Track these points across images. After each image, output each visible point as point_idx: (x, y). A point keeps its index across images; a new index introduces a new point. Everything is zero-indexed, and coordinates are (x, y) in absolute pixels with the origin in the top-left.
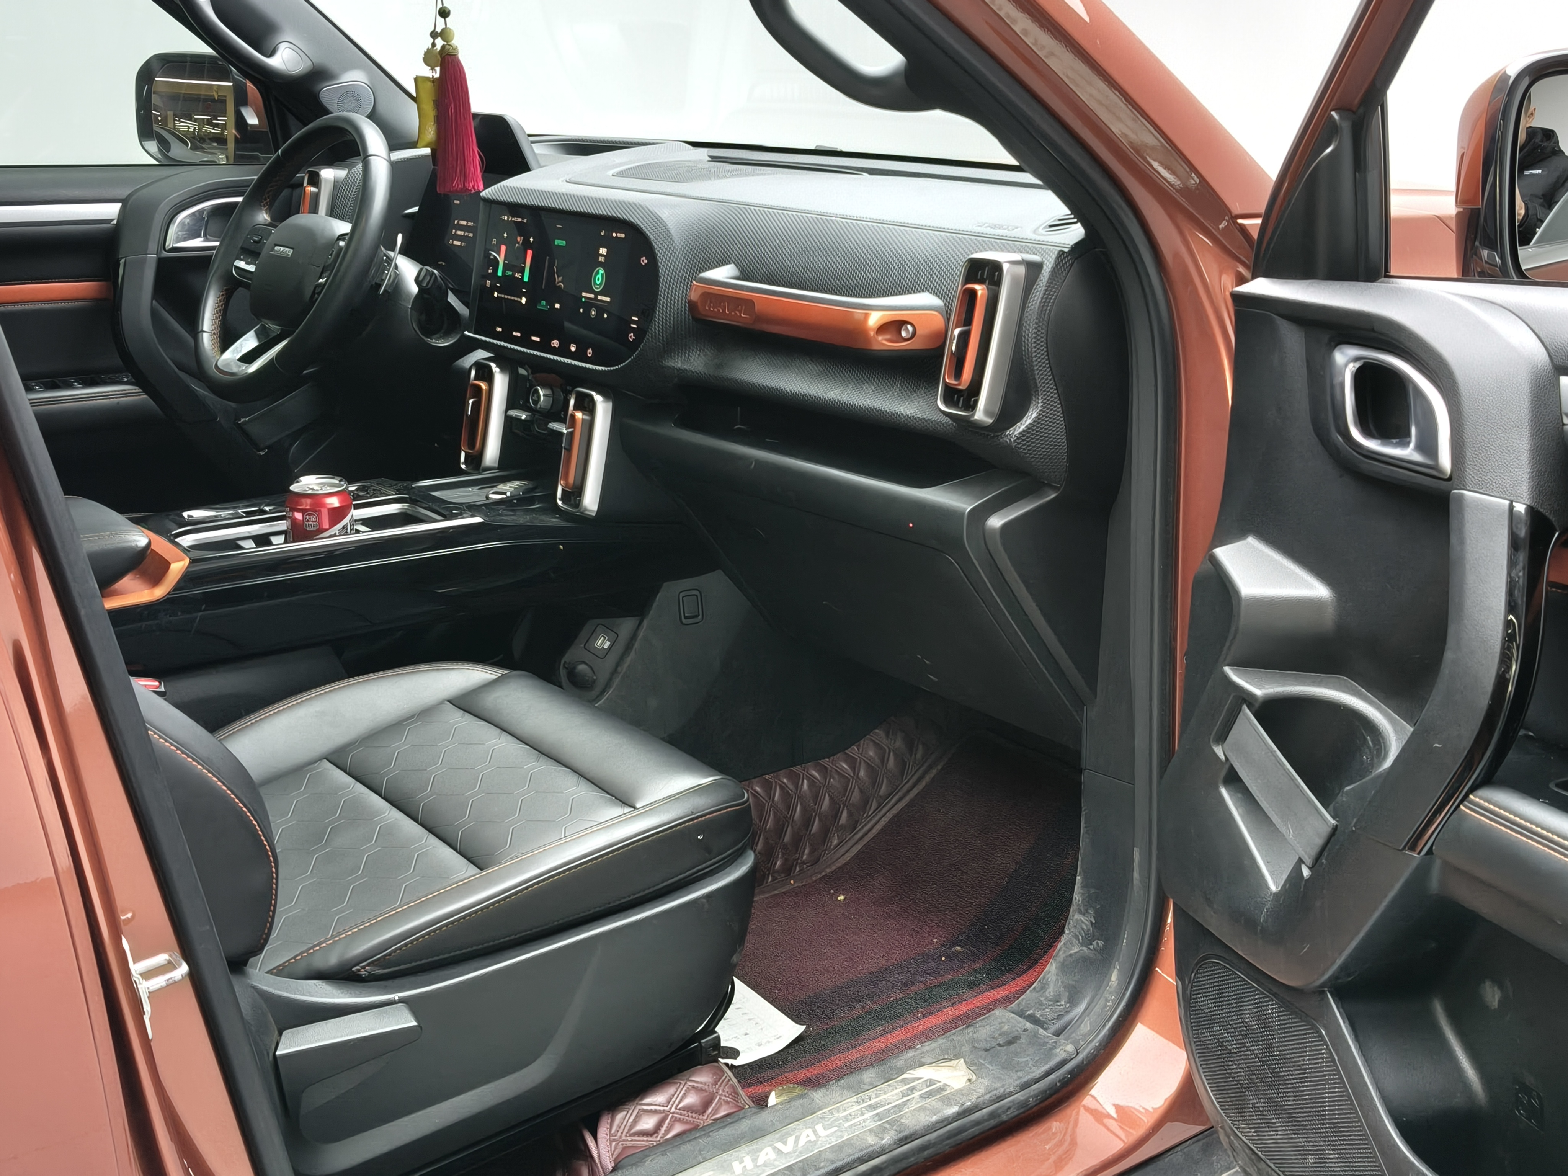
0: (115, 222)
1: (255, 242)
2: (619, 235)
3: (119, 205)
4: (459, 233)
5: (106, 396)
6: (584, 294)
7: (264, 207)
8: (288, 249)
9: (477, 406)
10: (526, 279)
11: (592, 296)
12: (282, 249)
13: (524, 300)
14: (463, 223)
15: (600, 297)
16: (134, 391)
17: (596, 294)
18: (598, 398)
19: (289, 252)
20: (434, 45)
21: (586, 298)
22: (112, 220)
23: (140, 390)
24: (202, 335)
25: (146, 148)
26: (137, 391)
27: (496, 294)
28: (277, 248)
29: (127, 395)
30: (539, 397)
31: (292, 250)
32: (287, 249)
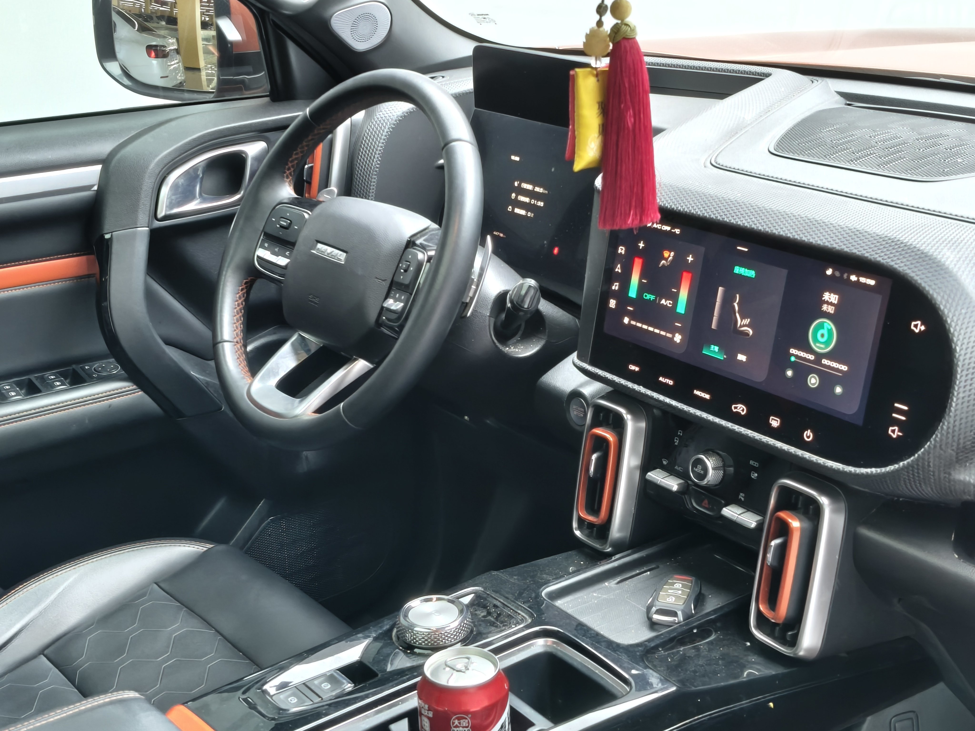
0: (96, 188)
1: (282, 227)
2: (863, 280)
3: (99, 167)
4: (522, 198)
5: (96, 399)
6: (793, 351)
7: (287, 178)
8: (341, 253)
9: (602, 464)
10: (681, 308)
11: (811, 357)
12: (330, 250)
13: (678, 338)
14: (529, 187)
15: (825, 362)
16: (127, 389)
17: (819, 356)
18: (824, 501)
19: (341, 256)
20: (600, 23)
21: (797, 356)
22: (93, 186)
23: (135, 387)
24: (223, 346)
25: (107, 69)
26: (131, 388)
27: (626, 320)
28: (320, 246)
29: (120, 394)
30: (705, 469)
31: (345, 254)
32: (336, 251)
